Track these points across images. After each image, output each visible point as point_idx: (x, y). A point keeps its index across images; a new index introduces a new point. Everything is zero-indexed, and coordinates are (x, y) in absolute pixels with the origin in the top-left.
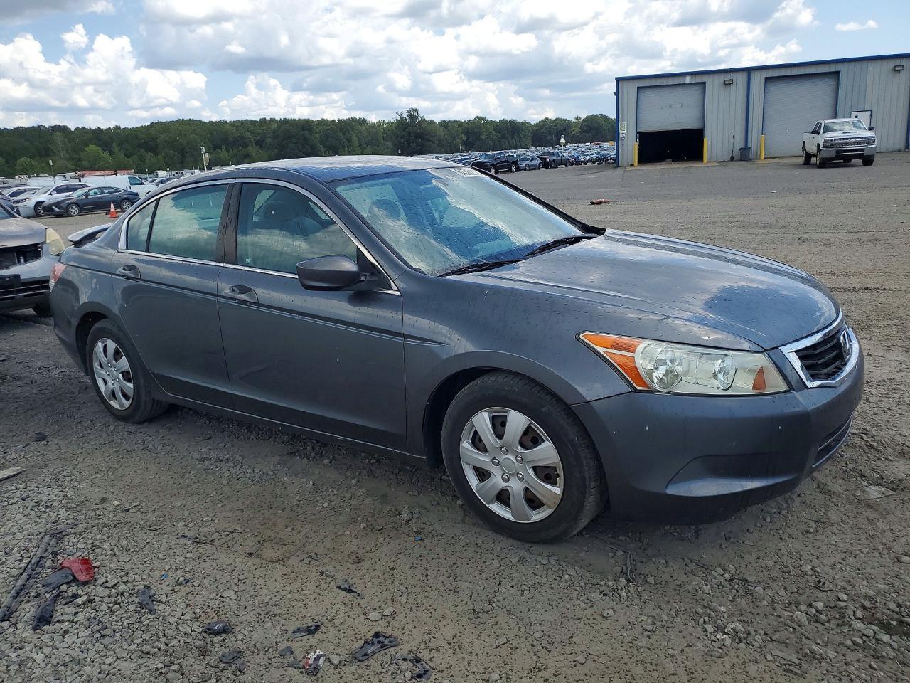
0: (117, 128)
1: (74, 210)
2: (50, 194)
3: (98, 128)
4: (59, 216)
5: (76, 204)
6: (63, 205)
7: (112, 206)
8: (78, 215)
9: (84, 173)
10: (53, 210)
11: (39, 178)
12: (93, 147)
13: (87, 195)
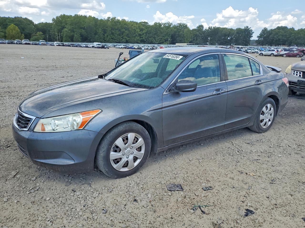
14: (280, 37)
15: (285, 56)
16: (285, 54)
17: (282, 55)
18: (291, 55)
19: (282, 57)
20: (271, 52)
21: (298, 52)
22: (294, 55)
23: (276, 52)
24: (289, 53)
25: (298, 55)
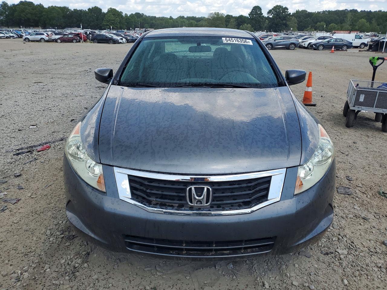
0: (380, 11)
1: (321, 48)
2: (316, 40)
3: (370, 11)
4: (315, 49)
5: (323, 45)
6: (317, 45)
7: (333, 47)
8: (322, 50)
9: (336, 32)
10: (313, 47)
11: (321, 33)
12: (363, 20)
13: (328, 42)
14: (29, 16)
15: (59, 41)
16: (59, 39)
17: (56, 41)
18: (66, 40)
19: (56, 43)
20: (39, 37)
21: (73, 36)
22: (70, 40)
23: (46, 36)
24: (62, 37)
25: (75, 39)
